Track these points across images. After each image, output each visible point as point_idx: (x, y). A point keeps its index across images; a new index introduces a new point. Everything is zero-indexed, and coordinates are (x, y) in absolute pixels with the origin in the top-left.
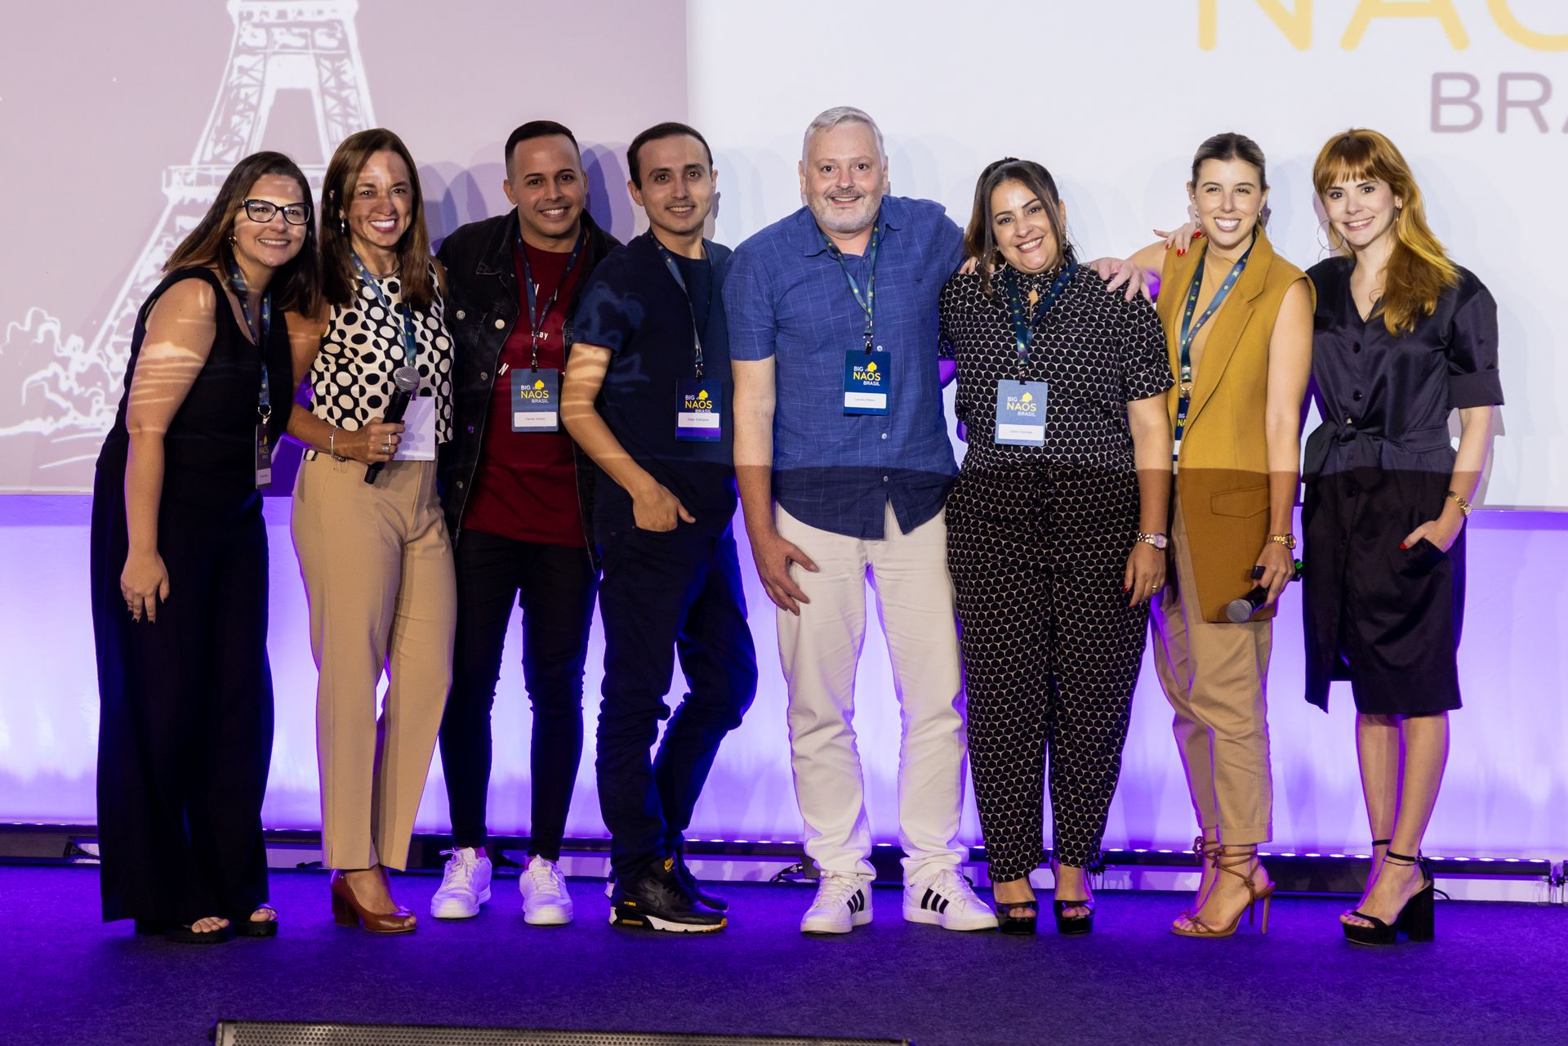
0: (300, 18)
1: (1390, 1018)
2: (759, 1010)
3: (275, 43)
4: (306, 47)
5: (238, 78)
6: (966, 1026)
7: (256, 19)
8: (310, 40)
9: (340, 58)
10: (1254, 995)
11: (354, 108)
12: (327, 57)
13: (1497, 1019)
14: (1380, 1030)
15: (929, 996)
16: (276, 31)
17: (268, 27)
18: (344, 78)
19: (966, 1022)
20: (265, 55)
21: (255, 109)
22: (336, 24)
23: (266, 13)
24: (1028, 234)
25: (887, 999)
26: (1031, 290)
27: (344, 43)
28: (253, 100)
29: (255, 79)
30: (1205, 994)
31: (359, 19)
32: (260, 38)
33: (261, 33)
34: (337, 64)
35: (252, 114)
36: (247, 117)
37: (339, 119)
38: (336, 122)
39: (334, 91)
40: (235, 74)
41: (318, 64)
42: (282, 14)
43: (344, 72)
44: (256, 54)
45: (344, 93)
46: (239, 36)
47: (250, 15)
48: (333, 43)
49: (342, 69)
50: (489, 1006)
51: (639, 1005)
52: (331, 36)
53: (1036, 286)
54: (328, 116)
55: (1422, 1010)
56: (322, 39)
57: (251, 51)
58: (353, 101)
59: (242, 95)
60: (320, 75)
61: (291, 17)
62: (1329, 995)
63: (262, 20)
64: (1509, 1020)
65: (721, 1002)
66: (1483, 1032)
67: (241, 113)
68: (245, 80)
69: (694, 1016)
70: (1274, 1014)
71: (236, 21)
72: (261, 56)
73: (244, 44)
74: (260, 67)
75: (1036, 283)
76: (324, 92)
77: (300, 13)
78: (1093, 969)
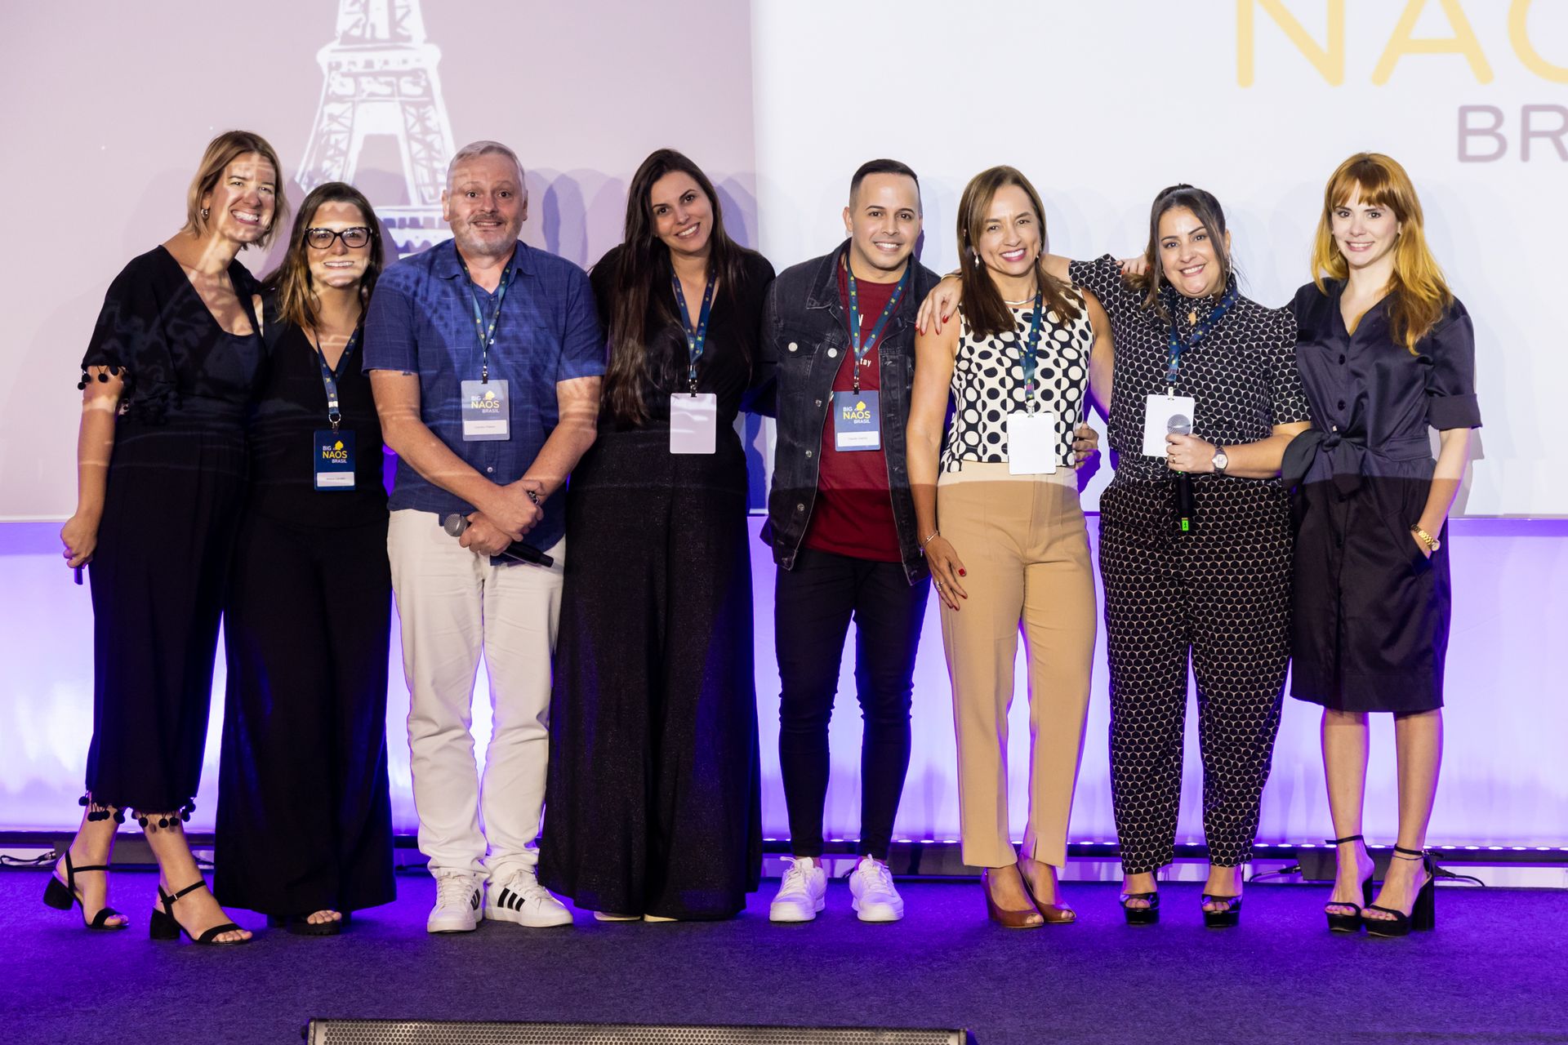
0: (386, 68)
1: (1426, 1000)
2: (829, 1000)
3: (363, 91)
4: (392, 95)
5: (328, 125)
6: (1025, 1014)
7: (344, 69)
8: (395, 88)
9: (424, 105)
10: (1299, 980)
11: (439, 152)
12: (412, 104)
13: (1528, 1001)
14: (1417, 1012)
15: (990, 986)
16: (364, 80)
17: (356, 77)
18: (429, 124)
19: (1025, 1010)
20: (353, 102)
21: (345, 154)
22: (420, 73)
23: (354, 63)
24: (1191, 259)
25: (951, 988)
26: (1190, 312)
27: (428, 91)
28: (343, 146)
29: (346, 127)
30: (1252, 980)
31: (442, 68)
32: (349, 88)
33: (350, 82)
34: (422, 111)
35: (342, 159)
36: (337, 162)
37: (424, 162)
38: (422, 165)
39: (420, 136)
40: (325, 121)
41: (404, 111)
42: (369, 64)
43: (429, 118)
44: (348, 102)
45: (429, 138)
46: (329, 85)
47: (338, 65)
48: (418, 91)
49: (427, 115)
50: (574, 1000)
51: (716, 997)
52: (416, 84)
53: (1195, 309)
54: (414, 160)
55: (1457, 992)
56: (407, 87)
57: (340, 99)
58: (437, 145)
59: (332, 141)
60: (406, 121)
61: (378, 67)
62: (1369, 979)
63: (349, 70)
64: (1540, 1001)
65: (793, 994)
66: (1515, 1012)
67: (331, 158)
68: (335, 127)
69: (767, 1007)
70: (1317, 998)
71: (325, 70)
72: (350, 104)
73: (333, 93)
74: (349, 114)
75: (1196, 306)
76: (410, 137)
77: (386, 63)
78: (1146, 957)
